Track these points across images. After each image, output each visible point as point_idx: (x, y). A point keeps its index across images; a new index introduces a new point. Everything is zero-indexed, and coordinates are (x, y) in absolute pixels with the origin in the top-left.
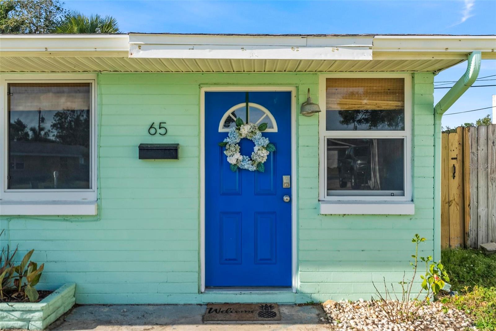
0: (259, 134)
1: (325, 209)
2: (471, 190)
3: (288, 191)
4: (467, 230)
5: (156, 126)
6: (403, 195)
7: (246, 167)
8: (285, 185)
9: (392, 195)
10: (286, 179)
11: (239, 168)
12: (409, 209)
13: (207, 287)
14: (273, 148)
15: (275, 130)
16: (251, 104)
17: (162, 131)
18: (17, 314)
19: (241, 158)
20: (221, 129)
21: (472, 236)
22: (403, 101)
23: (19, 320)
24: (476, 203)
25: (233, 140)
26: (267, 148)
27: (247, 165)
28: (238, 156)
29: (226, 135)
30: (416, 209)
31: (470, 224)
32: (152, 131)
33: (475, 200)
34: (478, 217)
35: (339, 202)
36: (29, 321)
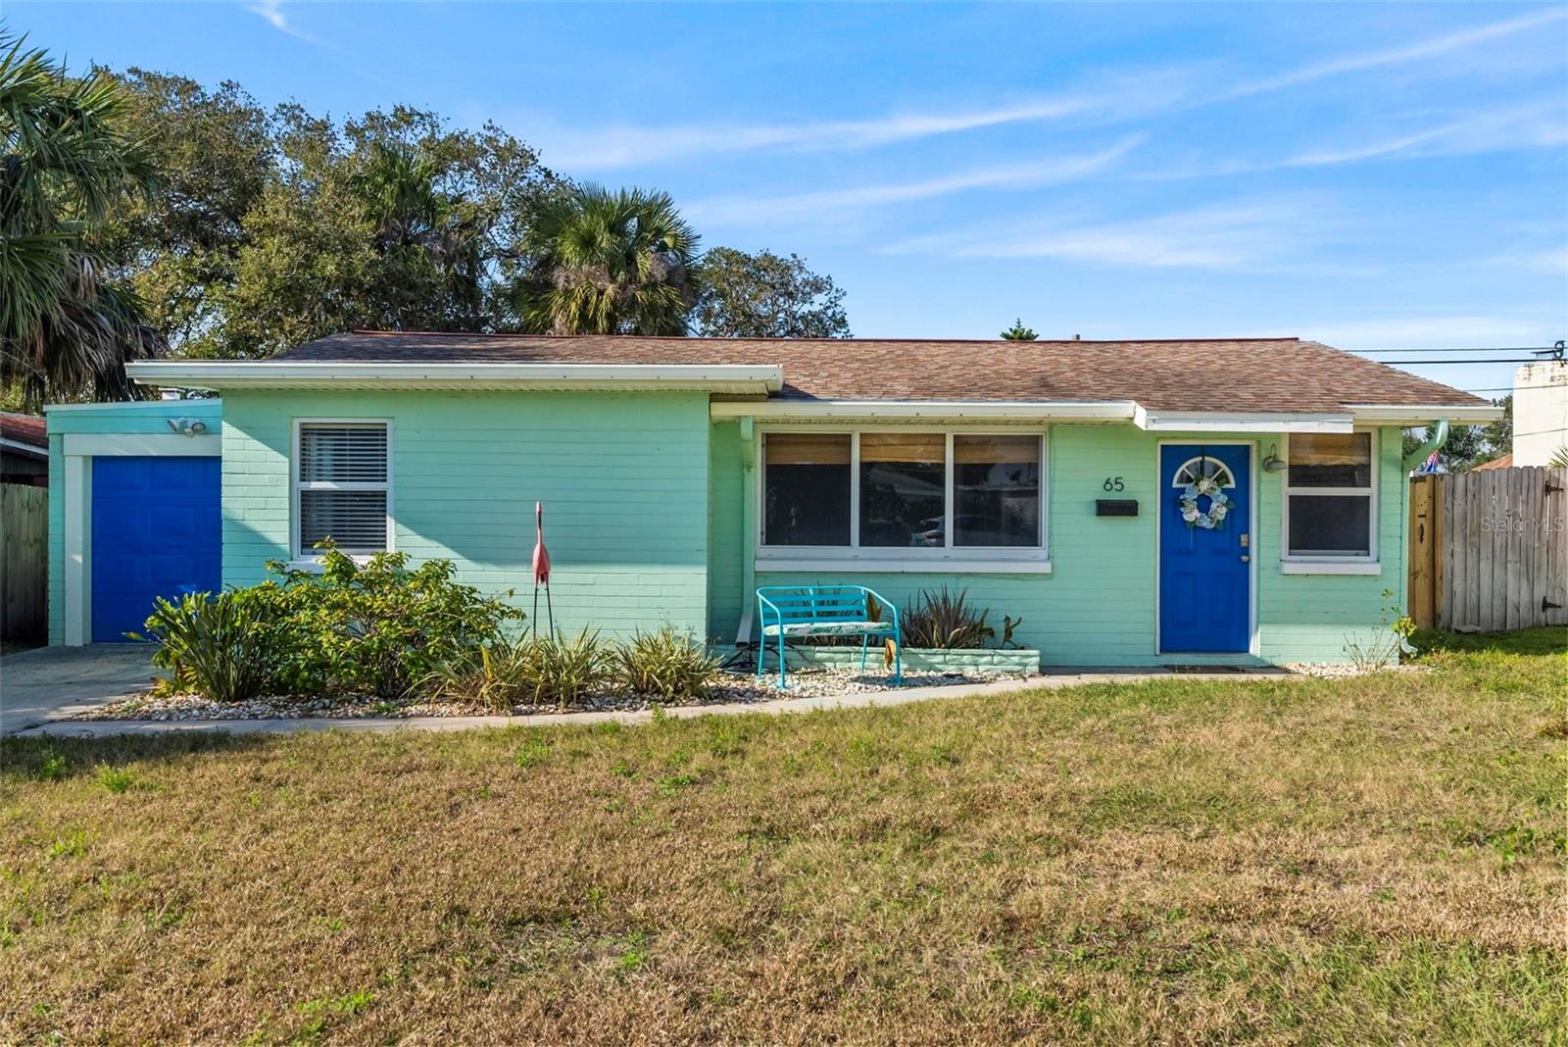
0: (1218, 491)
1: (1288, 568)
2: (1443, 558)
3: (1246, 551)
4: (1437, 611)
5: (1112, 481)
6: (1368, 555)
7: (1204, 524)
8: (1244, 544)
9: (1357, 555)
10: (1243, 538)
11: (1196, 527)
12: (1376, 569)
13: (1161, 651)
14: (1232, 505)
15: (1232, 485)
16: (1207, 458)
17: (1119, 487)
18: (1016, 659)
19: (1199, 515)
20: (1175, 485)
21: (1445, 617)
22: (1369, 456)
23: (1017, 664)
24: (1450, 576)
25: (1190, 496)
26: (1226, 505)
27: (1206, 523)
28: (1196, 513)
29: (1182, 491)
30: (1383, 569)
31: (1443, 603)
32: (1108, 487)
33: (1449, 572)
34: (1453, 594)
35: (1302, 562)
36: (1025, 665)
